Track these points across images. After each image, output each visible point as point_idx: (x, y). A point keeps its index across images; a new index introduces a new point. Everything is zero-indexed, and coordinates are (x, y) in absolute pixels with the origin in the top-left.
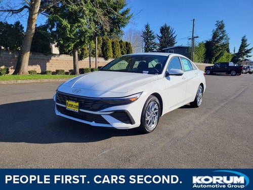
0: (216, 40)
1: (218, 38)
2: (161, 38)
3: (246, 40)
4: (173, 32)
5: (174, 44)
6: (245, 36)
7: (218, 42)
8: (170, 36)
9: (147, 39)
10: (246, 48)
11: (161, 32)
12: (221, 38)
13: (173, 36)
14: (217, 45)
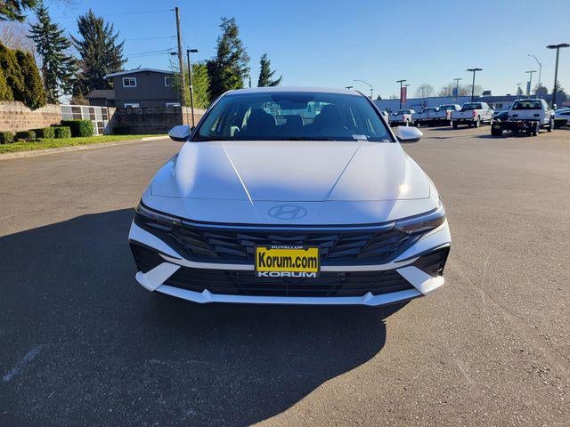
0: (225, 59)
1: (230, 55)
2: (86, 45)
3: (268, 64)
4: (114, 34)
5: (119, 64)
6: (265, 56)
7: (228, 64)
8: (106, 41)
9: (47, 47)
10: (270, 79)
11: (82, 31)
12: (235, 56)
13: (116, 43)
14: (228, 70)
